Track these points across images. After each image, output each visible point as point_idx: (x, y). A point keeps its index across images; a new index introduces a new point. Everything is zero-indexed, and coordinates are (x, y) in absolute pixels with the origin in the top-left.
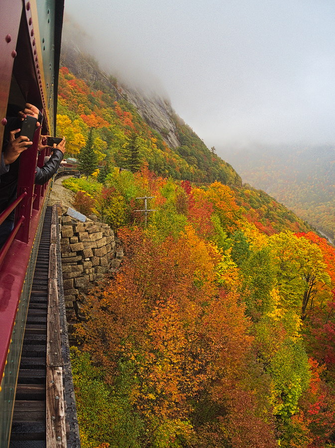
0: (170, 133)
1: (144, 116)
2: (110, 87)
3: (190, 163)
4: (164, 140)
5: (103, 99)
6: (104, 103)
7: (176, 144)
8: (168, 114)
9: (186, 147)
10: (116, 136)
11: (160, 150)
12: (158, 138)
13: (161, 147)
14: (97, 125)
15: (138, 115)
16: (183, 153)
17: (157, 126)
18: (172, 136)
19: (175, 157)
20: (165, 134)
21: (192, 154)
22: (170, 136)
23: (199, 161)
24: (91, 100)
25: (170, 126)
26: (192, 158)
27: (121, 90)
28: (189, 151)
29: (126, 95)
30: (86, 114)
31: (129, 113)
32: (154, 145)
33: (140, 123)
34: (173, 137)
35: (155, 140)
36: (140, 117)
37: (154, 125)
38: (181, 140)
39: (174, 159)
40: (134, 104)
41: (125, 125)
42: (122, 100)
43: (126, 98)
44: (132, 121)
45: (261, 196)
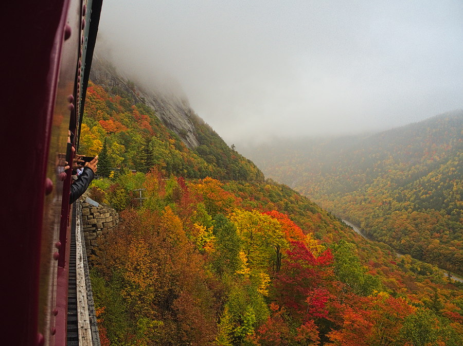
0: (189, 134)
1: (162, 118)
2: (128, 92)
3: (209, 161)
4: (183, 141)
5: (122, 104)
6: (122, 109)
7: (195, 144)
8: (186, 115)
9: (205, 146)
10: (133, 140)
11: (177, 151)
12: (177, 139)
13: (180, 148)
14: (116, 130)
15: (156, 117)
16: (201, 153)
17: (175, 127)
18: (190, 136)
19: (193, 157)
20: (183, 135)
21: (211, 153)
22: (188, 137)
23: (218, 159)
24: (109, 105)
25: (188, 126)
26: (211, 157)
27: (138, 94)
28: (208, 150)
29: (144, 99)
30: (105, 119)
31: (147, 116)
32: (172, 146)
33: (158, 125)
34: (192, 138)
35: (173, 141)
36: (158, 119)
37: (172, 126)
38: (200, 140)
39: (193, 159)
40: (152, 107)
41: (143, 128)
42: (140, 103)
43: (144, 101)
44: (150, 124)
45: (282, 190)
